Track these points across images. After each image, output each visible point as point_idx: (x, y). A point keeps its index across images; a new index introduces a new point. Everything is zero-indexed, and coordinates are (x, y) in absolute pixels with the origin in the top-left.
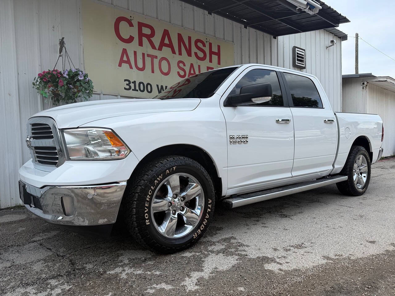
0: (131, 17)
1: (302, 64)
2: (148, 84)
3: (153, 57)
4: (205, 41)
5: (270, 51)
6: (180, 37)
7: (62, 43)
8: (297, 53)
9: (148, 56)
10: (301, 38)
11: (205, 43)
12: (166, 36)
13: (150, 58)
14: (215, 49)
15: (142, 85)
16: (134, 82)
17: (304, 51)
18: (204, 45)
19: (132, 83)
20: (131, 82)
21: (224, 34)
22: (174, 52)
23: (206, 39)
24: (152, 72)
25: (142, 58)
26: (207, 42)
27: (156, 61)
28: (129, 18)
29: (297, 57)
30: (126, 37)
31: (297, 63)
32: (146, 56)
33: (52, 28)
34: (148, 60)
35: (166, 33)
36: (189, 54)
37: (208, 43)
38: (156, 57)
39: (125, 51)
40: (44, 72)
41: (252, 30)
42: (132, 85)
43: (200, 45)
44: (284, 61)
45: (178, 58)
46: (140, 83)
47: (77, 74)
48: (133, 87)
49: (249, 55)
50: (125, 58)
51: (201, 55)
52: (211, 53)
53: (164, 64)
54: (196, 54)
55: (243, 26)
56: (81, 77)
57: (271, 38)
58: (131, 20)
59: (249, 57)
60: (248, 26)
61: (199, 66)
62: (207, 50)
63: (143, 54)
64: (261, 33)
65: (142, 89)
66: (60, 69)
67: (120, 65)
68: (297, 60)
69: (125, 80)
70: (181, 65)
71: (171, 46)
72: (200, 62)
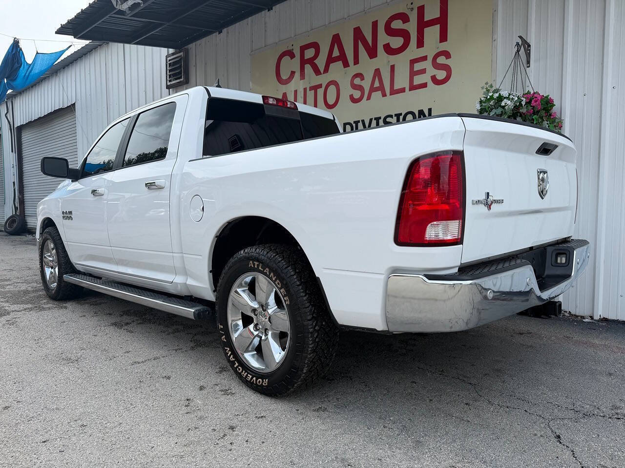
0: (293, 45)
3: (315, 88)
11: (408, 12)
12: (336, 45)
13: (313, 92)
22: (346, 64)
23: (412, 4)
25: (303, 95)
26: (412, 9)
27: (320, 92)
32: (308, 90)
34: (311, 95)
38: (320, 86)
39: (285, 96)
43: (397, 24)
45: (353, 69)
51: (397, 42)
52: (423, 26)
53: (332, 91)
54: (387, 47)
58: (292, 50)
61: (393, 68)
62: (412, 25)
63: (305, 90)
70: (357, 81)
71: (342, 57)
72: (393, 59)
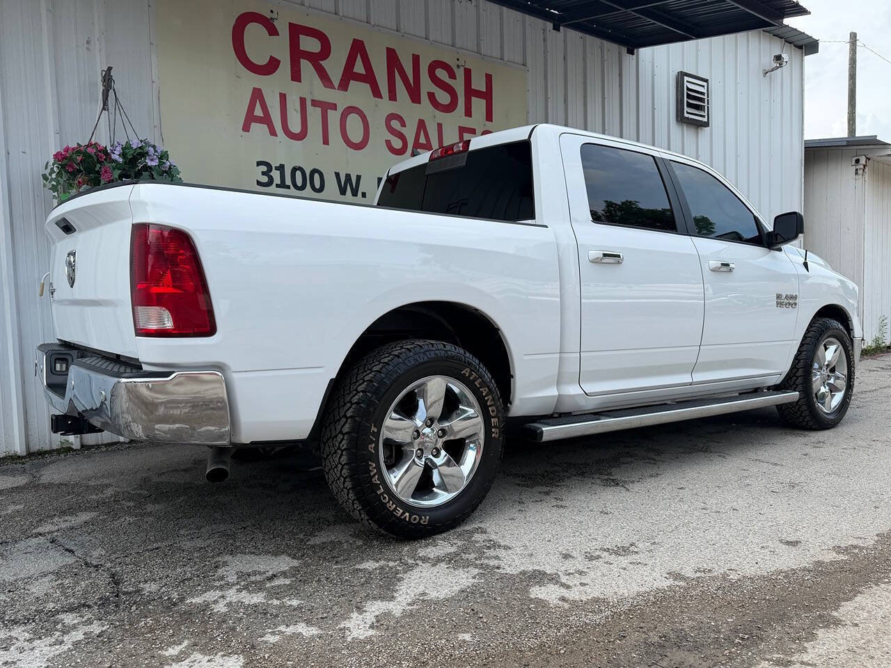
0: (272, 12)
1: (701, 116)
2: (314, 171)
3: (325, 107)
4: (453, 64)
5: (618, 87)
6: (392, 56)
7: (108, 79)
8: (688, 89)
9: (315, 103)
10: (697, 50)
11: (455, 69)
12: (359, 55)
13: (319, 110)
14: (479, 84)
15: (298, 174)
16: (281, 168)
17: (705, 84)
18: (452, 75)
19: (277, 168)
20: (274, 168)
21: (502, 48)
22: (377, 93)
23: (458, 60)
24: (324, 144)
25: (299, 109)
26: (458, 66)
27: (334, 117)
28: (268, 15)
29: (687, 98)
30: (260, 60)
31: (687, 113)
32: (309, 103)
33: (85, 45)
34: (314, 115)
35: (358, 48)
36: (415, 97)
37: (462, 70)
38: (334, 107)
39: (257, 95)
40: (67, 150)
41: (574, 35)
42: (276, 175)
43: (441, 74)
44: (653, 109)
45: (386, 107)
46: (294, 170)
47: (142, 153)
48: (277, 180)
49: (566, 95)
50: (258, 112)
51: (443, 98)
52: (470, 93)
53: (354, 122)
54: (431, 96)
55: (550, 25)
56: (152, 160)
57: (620, 53)
58: (271, 18)
59: (566, 101)
60: (565, 26)
61: (440, 126)
62: (459, 85)
63: (303, 101)
64: (598, 41)
65: (299, 182)
66: (104, 142)
67: (246, 128)
68: (687, 106)
69: (259, 164)
70: (395, 124)
71: (369, 78)
72: (441, 116)
